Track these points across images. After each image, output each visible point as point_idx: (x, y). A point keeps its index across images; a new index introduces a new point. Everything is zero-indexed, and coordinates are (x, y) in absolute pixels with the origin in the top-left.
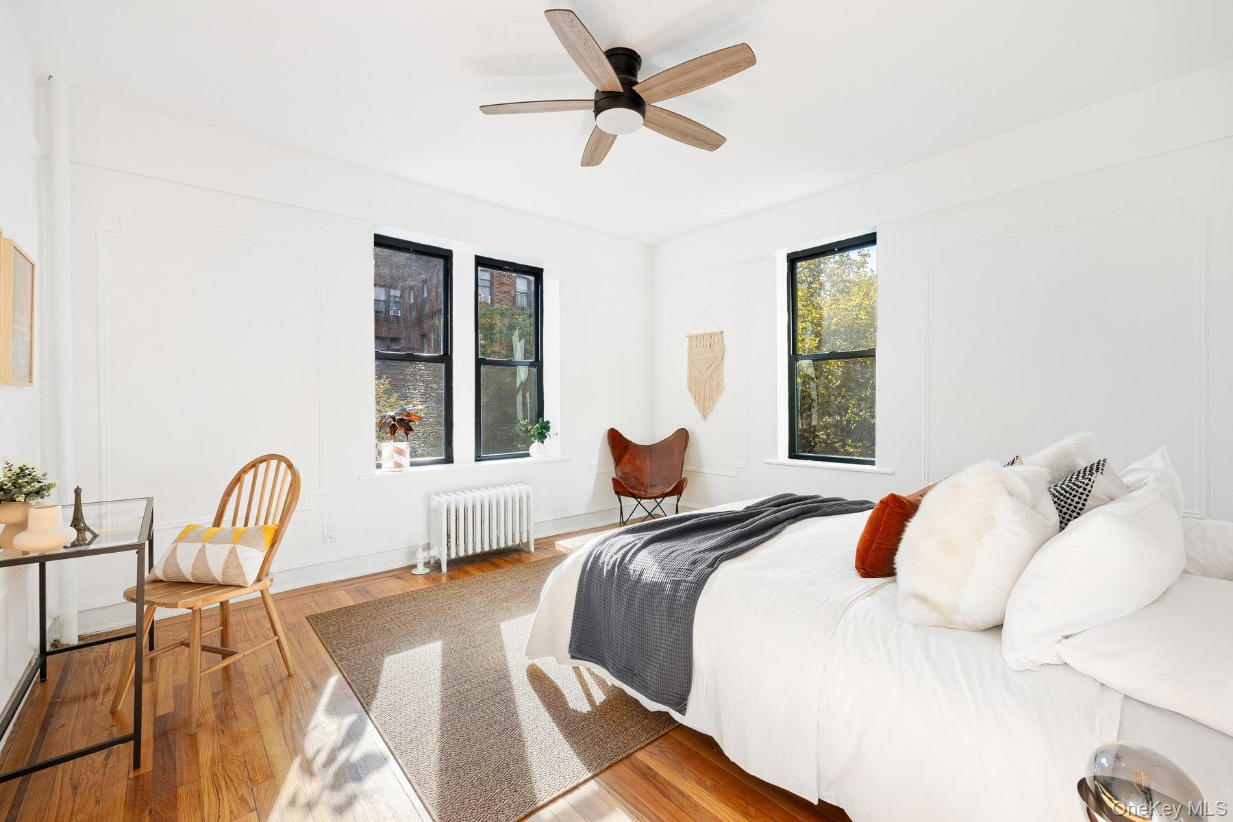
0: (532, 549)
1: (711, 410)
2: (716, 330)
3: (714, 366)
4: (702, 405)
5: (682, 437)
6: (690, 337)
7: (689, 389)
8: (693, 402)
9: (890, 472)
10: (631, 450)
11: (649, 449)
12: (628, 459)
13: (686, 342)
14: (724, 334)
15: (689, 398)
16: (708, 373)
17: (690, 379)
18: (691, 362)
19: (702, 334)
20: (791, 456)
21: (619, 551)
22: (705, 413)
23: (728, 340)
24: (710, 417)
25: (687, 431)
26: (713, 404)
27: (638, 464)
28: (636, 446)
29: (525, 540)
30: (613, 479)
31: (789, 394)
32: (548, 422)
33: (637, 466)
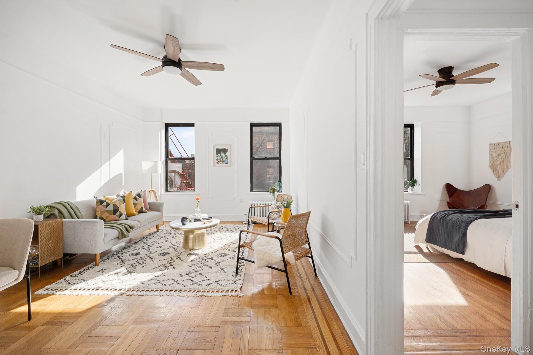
0: (410, 223)
1: (503, 177)
2: (506, 141)
3: (505, 156)
4: (497, 174)
5: (488, 188)
6: (491, 144)
7: (490, 167)
8: (492, 173)
10: (457, 192)
11: (468, 192)
12: (456, 195)
13: (488, 146)
14: (510, 143)
15: (490, 171)
16: (502, 160)
17: (490, 162)
18: (491, 156)
19: (497, 143)
21: (443, 215)
22: (499, 179)
23: (513, 145)
24: (502, 180)
25: (490, 186)
26: (504, 174)
27: (461, 198)
28: (460, 190)
30: (447, 202)
32: (416, 180)
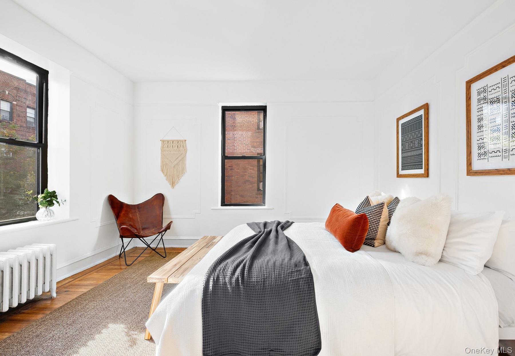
0: (54, 295)
1: (178, 182)
2: (181, 139)
3: (180, 158)
4: (171, 180)
5: (160, 198)
6: (163, 141)
7: (162, 171)
8: (165, 178)
9: (272, 208)
10: (125, 208)
11: (138, 207)
12: (124, 214)
13: (160, 144)
14: (186, 141)
15: (162, 176)
16: (176, 162)
17: (163, 165)
18: (164, 155)
19: (171, 140)
20: (222, 205)
22: (173, 184)
23: (188, 145)
24: (177, 187)
25: (163, 195)
26: (179, 180)
27: (131, 217)
28: (128, 206)
29: (47, 289)
31: (222, 175)
32: (54, 192)
33: (130, 218)
